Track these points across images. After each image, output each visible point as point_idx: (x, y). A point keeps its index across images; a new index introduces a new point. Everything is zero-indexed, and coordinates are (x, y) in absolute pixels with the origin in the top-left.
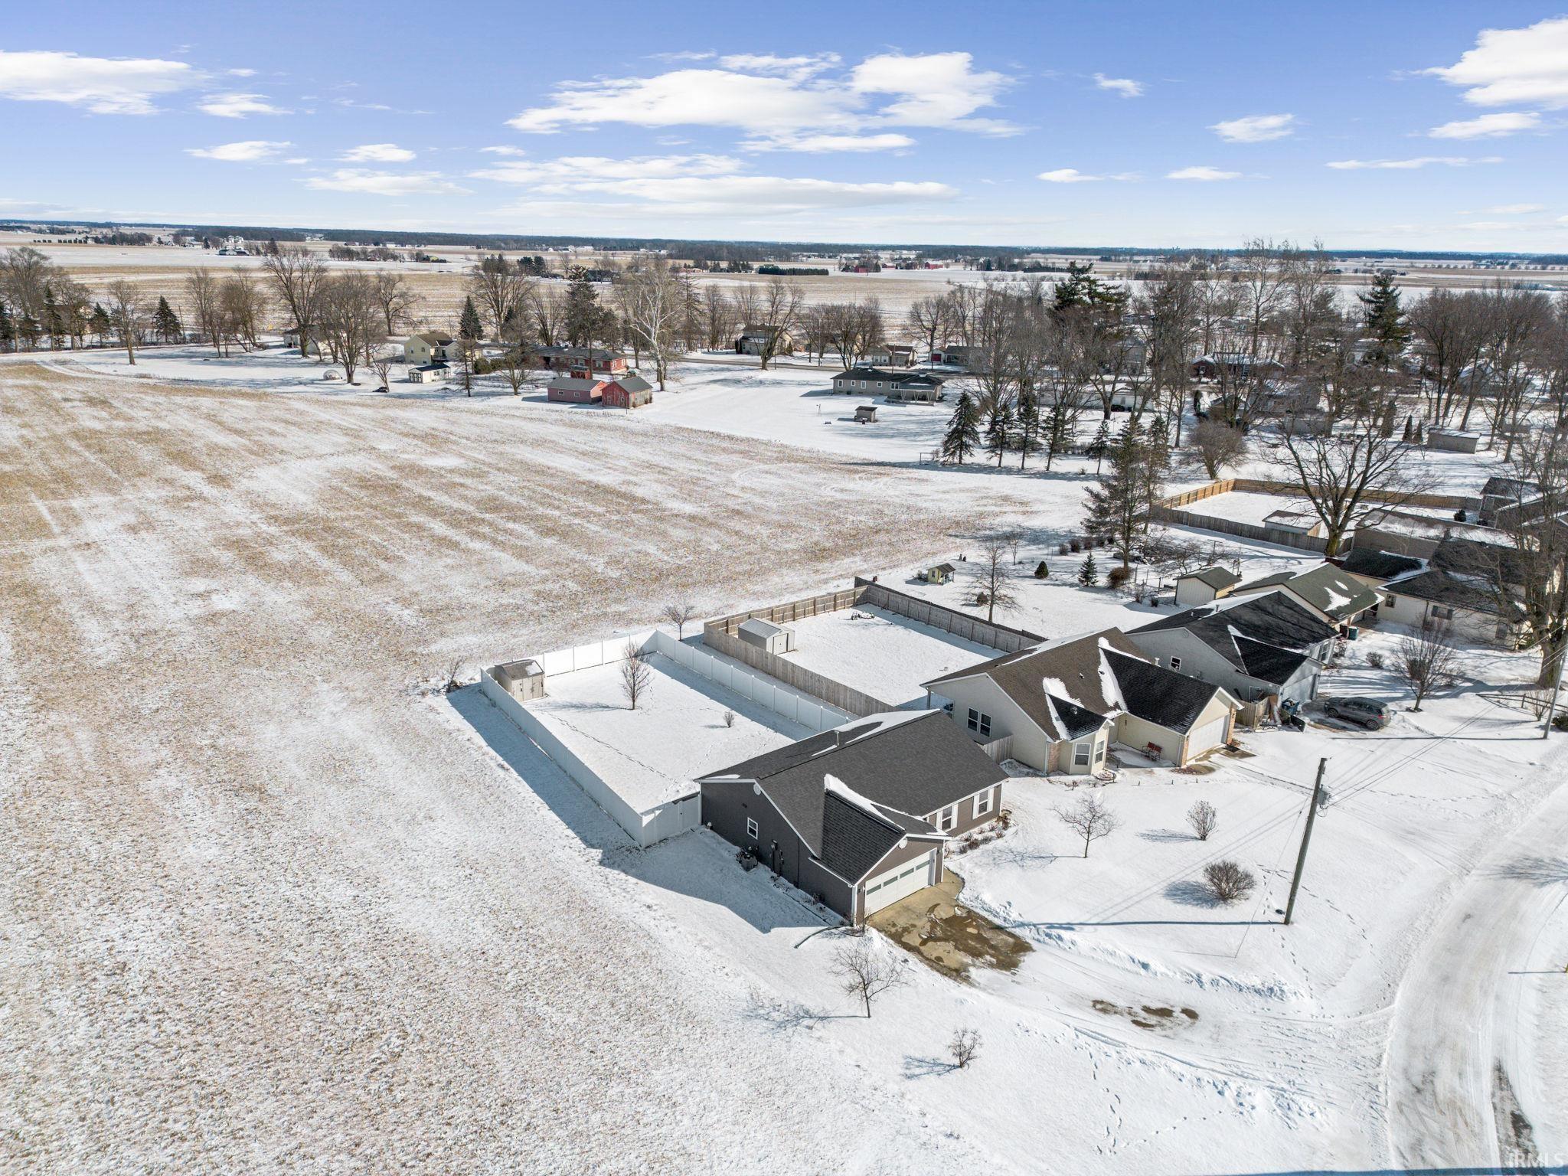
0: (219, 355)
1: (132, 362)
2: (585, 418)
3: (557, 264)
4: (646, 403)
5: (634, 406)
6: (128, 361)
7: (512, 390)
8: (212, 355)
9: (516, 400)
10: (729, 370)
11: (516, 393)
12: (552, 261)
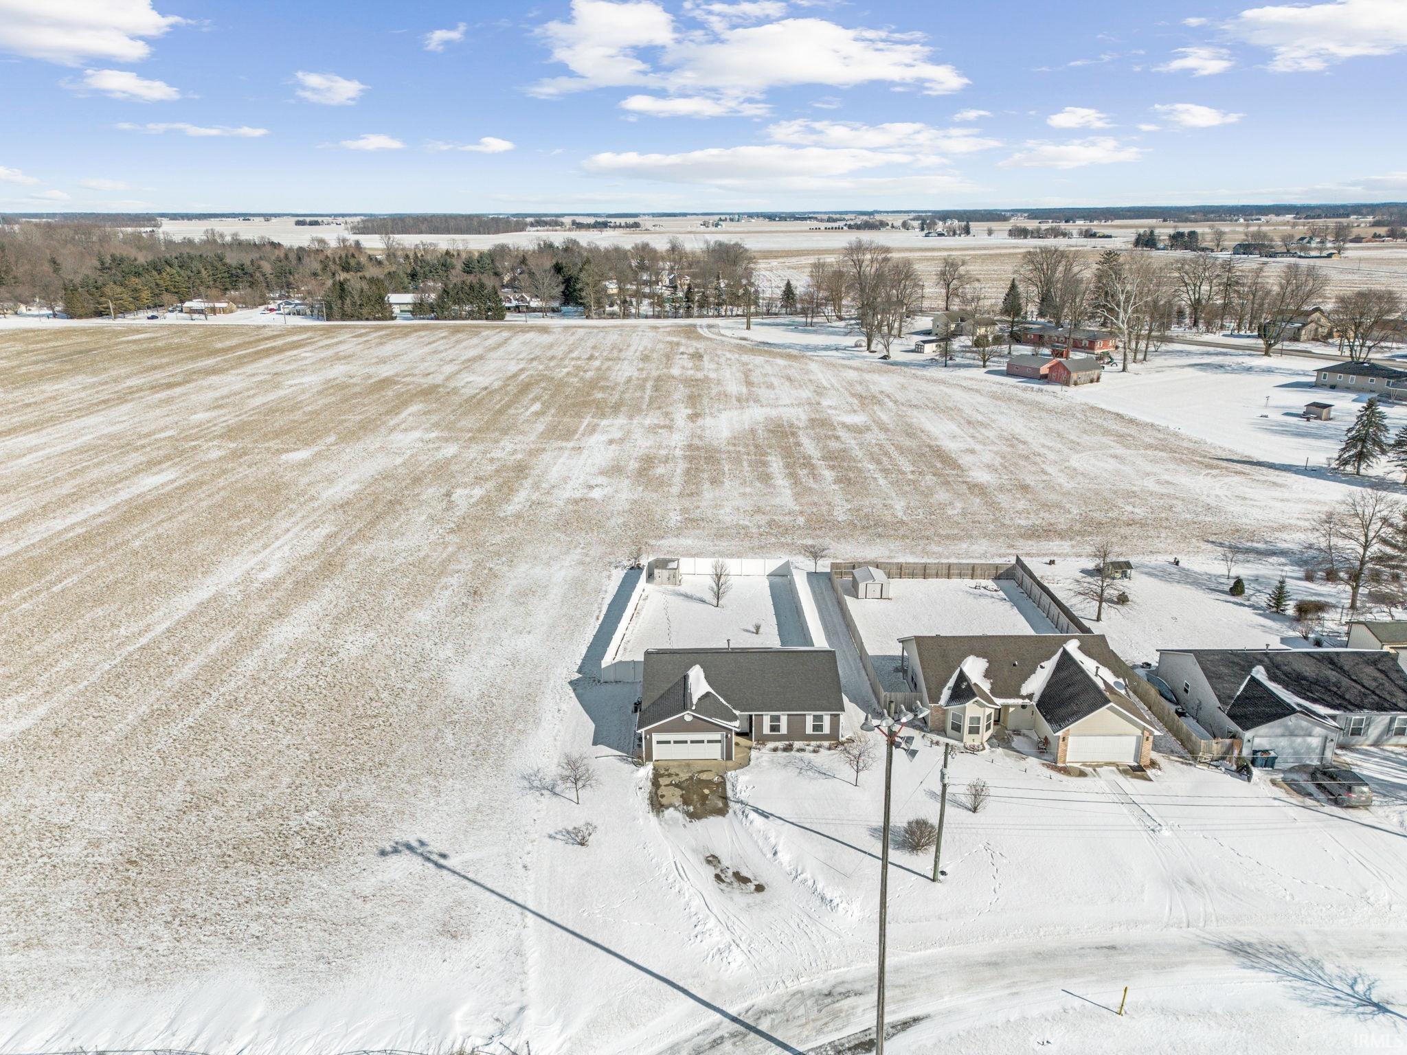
0: (806, 324)
1: (748, 328)
2: (1020, 393)
3: (1208, 238)
4: (1092, 381)
5: (1076, 384)
6: (745, 326)
7: (982, 363)
8: (800, 324)
9: (980, 373)
10: (1225, 354)
11: (984, 366)
12: (1203, 234)
